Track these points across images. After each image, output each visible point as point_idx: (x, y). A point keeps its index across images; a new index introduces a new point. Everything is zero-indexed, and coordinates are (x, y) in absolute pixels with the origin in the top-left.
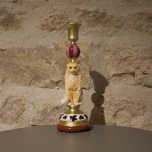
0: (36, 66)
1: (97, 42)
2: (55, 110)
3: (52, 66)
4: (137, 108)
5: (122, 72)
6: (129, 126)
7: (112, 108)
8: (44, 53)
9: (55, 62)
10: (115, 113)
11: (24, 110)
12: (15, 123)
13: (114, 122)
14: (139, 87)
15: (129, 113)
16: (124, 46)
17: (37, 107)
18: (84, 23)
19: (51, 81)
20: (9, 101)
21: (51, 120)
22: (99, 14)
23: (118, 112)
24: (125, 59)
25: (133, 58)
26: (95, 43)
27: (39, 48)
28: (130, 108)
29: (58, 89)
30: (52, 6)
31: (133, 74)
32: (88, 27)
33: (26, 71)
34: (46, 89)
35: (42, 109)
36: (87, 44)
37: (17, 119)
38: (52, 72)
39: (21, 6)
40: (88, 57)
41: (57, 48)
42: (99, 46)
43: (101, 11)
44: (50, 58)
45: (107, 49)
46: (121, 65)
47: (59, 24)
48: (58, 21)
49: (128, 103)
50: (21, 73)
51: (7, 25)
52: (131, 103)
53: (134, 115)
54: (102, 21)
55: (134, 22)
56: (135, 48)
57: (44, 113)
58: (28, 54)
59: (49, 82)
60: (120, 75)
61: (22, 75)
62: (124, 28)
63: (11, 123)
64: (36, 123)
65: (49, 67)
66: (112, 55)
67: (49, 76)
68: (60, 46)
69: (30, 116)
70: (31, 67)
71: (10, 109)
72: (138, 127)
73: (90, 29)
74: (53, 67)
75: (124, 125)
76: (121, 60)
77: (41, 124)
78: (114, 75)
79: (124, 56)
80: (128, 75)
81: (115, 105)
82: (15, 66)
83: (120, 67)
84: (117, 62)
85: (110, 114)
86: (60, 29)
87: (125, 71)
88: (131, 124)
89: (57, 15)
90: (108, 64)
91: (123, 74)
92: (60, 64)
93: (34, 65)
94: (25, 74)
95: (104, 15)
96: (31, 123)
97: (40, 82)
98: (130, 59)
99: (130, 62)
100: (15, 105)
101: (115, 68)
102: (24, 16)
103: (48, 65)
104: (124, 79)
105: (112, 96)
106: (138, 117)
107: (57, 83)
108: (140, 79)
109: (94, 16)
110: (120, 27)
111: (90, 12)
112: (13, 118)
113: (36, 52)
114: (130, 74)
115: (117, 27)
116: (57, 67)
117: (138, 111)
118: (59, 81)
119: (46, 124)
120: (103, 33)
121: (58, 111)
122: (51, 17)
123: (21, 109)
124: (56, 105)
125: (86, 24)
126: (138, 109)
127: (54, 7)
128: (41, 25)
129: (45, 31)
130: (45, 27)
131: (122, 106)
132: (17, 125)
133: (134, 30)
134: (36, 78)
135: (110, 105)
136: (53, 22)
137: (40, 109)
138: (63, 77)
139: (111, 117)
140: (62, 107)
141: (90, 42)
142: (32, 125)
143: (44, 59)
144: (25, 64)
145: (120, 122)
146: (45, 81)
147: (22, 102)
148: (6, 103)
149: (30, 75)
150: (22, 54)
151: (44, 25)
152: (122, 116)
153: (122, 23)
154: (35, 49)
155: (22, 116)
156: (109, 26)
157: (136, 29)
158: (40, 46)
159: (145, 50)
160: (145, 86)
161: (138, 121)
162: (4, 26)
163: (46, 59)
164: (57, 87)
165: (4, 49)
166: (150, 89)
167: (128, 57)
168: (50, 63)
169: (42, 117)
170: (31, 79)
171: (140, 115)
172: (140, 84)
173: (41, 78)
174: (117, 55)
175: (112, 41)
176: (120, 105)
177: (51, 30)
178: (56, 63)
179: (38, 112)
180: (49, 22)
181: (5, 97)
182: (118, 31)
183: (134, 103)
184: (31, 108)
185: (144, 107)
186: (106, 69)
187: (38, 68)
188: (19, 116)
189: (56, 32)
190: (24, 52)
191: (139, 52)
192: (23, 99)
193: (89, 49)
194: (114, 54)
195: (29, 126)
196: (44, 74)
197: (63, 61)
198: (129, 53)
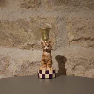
0: (17, 33)
1: (61, 16)
2: (31, 65)
3: (29, 33)
4: (89, 63)
5: (79, 38)
6: (83, 76)
7: (71, 63)
8: (23, 24)
9: (31, 30)
10: (73, 67)
11: (9, 65)
12: (3, 74)
13: (73, 74)
14: (90, 49)
15: (83, 67)
16: (80, 19)
17: (18, 62)
18: (52, 3)
19: (28, 44)
21: (28, 72)
23: (75, 66)
24: (81, 29)
25: (87, 28)
26: (59, 18)
27: (19, 21)
28: (85, 63)
29: (33, 50)
31: (86, 39)
32: (54, 6)
33: (11, 37)
34: (25, 50)
35: (22, 64)
36: (54, 17)
37: (4, 71)
38: (29, 38)
40: (54, 27)
41: (32, 21)
42: (62, 19)
45: (68, 21)
46: (78, 33)
47: (34, 3)
49: (83, 60)
50: (7, 39)
52: (85, 60)
53: (87, 68)
54: (64, 2)
55: (87, 2)
56: (88, 21)
57: (23, 67)
58: (12, 25)
59: (26, 45)
62: (80, 7)
64: (17, 74)
65: (27, 34)
66: (71, 25)
67: (27, 41)
68: (34, 19)
69: (13, 69)
70: (14, 34)
72: (90, 77)
73: (56, 7)
74: (30, 34)
75: (80, 75)
76: (78, 29)
77: (21, 75)
78: (73, 40)
79: (80, 27)
80: (83, 40)
81: (74, 61)
82: (2, 34)
83: (77, 34)
84: (75, 31)
85: (70, 68)
86: (35, 7)
87: (81, 37)
88: (85, 74)
90: (69, 32)
91: (79, 39)
92: (34, 32)
93: (16, 32)
94: (9, 39)
96: (14, 74)
97: (21, 45)
98: (84, 28)
99: (84, 31)
100: (2, 61)
101: (74, 35)
103: (26, 33)
104: (80, 43)
105: (71, 55)
106: (90, 70)
107: (32, 46)
110: (77, 6)
113: (17, 24)
114: (84, 39)
115: (75, 6)
116: (32, 34)
117: (90, 66)
118: (34, 45)
119: (24, 75)
120: (65, 10)
121: (33, 65)
123: (7, 64)
124: (31, 61)
125: (53, 3)
126: (90, 64)
128: (21, 4)
129: (24, 9)
130: (24, 6)
131: (79, 62)
132: (4, 75)
133: (87, 8)
134: (17, 42)
135: (70, 61)
136: (29, 2)
137: (20, 64)
138: (37, 42)
139: (71, 70)
140: (36, 63)
141: (56, 17)
142: (15, 76)
143: (23, 28)
144: (10, 32)
145: (77, 73)
146: (24, 45)
147: (8, 59)
149: (13, 40)
150: (7, 25)
151: (23, 4)
152: (78, 69)
153: (79, 3)
154: (17, 21)
155: (7, 69)
156: (69, 5)
157: (89, 7)
158: (20, 19)
161: (91, 73)
163: (25, 29)
164: (32, 49)
168: (27, 31)
169: (22, 70)
170: (14, 42)
171: (92, 69)
172: (91, 46)
174: (76, 26)
175: (71, 16)
176: (78, 61)
177: (28, 8)
178: (31, 32)
179: (19, 67)
180: (27, 2)
182: (76, 9)
183: (87, 60)
184: (14, 63)
186: (67, 36)
187: (19, 35)
188: (5, 69)
189: (32, 10)
190: (9, 24)
191: (91, 23)
192: (8, 57)
193: (55, 21)
194: (73, 25)
195: (13, 77)
196: (23, 39)
197: (37, 30)
198: (84, 24)
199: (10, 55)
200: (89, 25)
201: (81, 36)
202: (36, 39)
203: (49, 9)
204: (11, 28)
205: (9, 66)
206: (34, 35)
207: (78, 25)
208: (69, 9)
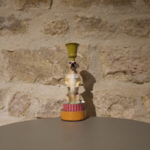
0: (40, 65)
1: (93, 44)
2: (57, 104)
3: (54, 65)
4: (129, 101)
6: (121, 118)
7: (107, 102)
8: (47, 54)
9: (57, 62)
10: (109, 106)
11: (30, 104)
12: (22, 115)
13: (109, 114)
14: (129, 84)
15: (121, 106)
16: (117, 48)
17: (41, 101)
18: (82, 28)
19: (54, 79)
20: (16, 96)
21: (54, 113)
22: (95, 20)
23: (112, 105)
24: (118, 60)
25: (125, 58)
26: (92, 46)
27: (43, 50)
28: (123, 101)
30: (54, 13)
31: (125, 72)
32: (85, 31)
33: (32, 70)
34: (50, 85)
35: (46, 104)
36: (85, 46)
37: (24, 112)
38: (55, 71)
40: (86, 58)
41: (59, 50)
42: (95, 48)
43: (97, 17)
44: (53, 59)
45: (102, 50)
46: (114, 65)
47: (61, 28)
48: (60, 26)
49: (121, 98)
50: (27, 72)
51: (15, 30)
52: (124, 98)
53: (126, 108)
54: (98, 26)
55: (125, 28)
56: (127, 50)
57: (48, 106)
58: (33, 55)
59: (51, 80)
60: (114, 73)
61: (28, 73)
62: (116, 33)
63: (19, 115)
66: (106, 55)
67: (52, 75)
68: (61, 48)
69: (35, 109)
70: (36, 66)
71: (18, 104)
72: (129, 118)
73: (87, 33)
74: (56, 66)
75: (117, 117)
76: (115, 60)
77: (45, 117)
78: (109, 74)
79: (117, 57)
80: (120, 73)
81: (110, 99)
82: (22, 66)
83: (114, 66)
84: (111, 62)
85: (106, 108)
86: (62, 33)
87: (118, 70)
88: (123, 115)
89: (58, 21)
90: (103, 63)
91: (116, 72)
92: (61, 64)
94: (30, 72)
95: (99, 21)
96: (36, 116)
97: (44, 80)
99: (122, 62)
100: (21, 100)
101: (110, 67)
102: (30, 22)
103: (51, 65)
104: (117, 77)
105: (107, 92)
106: (129, 109)
107: (59, 80)
109: (91, 22)
110: (113, 32)
111: (87, 19)
112: (20, 111)
113: (40, 53)
114: (122, 72)
115: (110, 31)
116: (59, 66)
117: (129, 104)
118: (61, 79)
119: (49, 116)
120: (98, 37)
121: (60, 105)
122: (53, 22)
123: (27, 104)
124: (58, 100)
125: (84, 28)
126: (130, 103)
127: (56, 14)
128: (45, 29)
129: (48, 35)
131: (116, 100)
132: (24, 117)
133: (125, 34)
134: (40, 76)
135: (105, 99)
136: (55, 27)
137: (44, 103)
138: (64, 75)
139: (106, 110)
140: (63, 101)
141: (87, 45)
142: (37, 118)
144: (31, 63)
145: (114, 114)
146: (48, 79)
147: (28, 97)
148: (14, 98)
149: (35, 73)
150: (28, 55)
151: (47, 30)
152: (115, 109)
153: (115, 28)
154: (40, 51)
155: (28, 109)
156: (103, 30)
157: (127, 33)
158: (44, 48)
159: (134, 51)
160: (135, 82)
161: (130, 113)
162: (12, 30)
163: (49, 60)
164: (58, 85)
165: (12, 50)
166: (139, 85)
167: (121, 58)
168: (52, 63)
169: (46, 111)
170: (36, 77)
171: (131, 108)
172: (131, 81)
173: (45, 76)
174: (111, 56)
175: (106, 44)
176: (115, 99)
177: (53, 34)
178: (57, 63)
179: (42, 106)
180: (52, 27)
181: (13, 93)
182: (111, 35)
183: (126, 98)
184: (36, 102)
185: (135, 100)
186: (101, 68)
187: (42, 67)
188: (25, 110)
189: (58, 36)
190: (30, 53)
191: (130, 53)
192: (29, 95)
193: (87, 50)
194: (109, 55)
195: (35, 119)
196: (47, 72)
197: (64, 61)
198: (121, 54)
199: (31, 92)
200: (128, 55)
201: (118, 68)
202: (64, 73)
203: (79, 36)
204: (32, 59)
205: (30, 106)
206: (62, 68)
207: (114, 55)
208: (104, 35)
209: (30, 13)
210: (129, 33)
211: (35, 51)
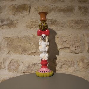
0: (24, 45)
4: (71, 63)
5: (64, 47)
8: (28, 39)
9: (33, 43)
11: (19, 66)
14: (71, 54)
15: (67, 66)
16: (65, 35)
17: (25, 64)
19: (31, 52)
20: (12, 62)
21: (32, 70)
22: (53, 21)
23: (62, 66)
24: (65, 42)
25: (69, 41)
27: (25, 37)
29: (35, 56)
30: (31, 16)
31: (69, 48)
33: (20, 48)
34: (29, 56)
35: (28, 65)
37: (16, 70)
38: (32, 48)
39: (16, 17)
41: (34, 37)
43: (54, 19)
44: (31, 42)
46: (63, 44)
48: (34, 24)
50: (17, 49)
51: (10, 26)
52: (68, 62)
53: (69, 67)
56: (70, 36)
57: (29, 67)
58: (20, 40)
60: (63, 49)
61: (18, 49)
62: (65, 27)
63: (13, 72)
64: (25, 71)
65: (31, 46)
67: (30, 50)
68: (35, 36)
69: (22, 68)
70: (22, 46)
71: (13, 65)
76: (64, 42)
78: (60, 49)
79: (65, 40)
80: (67, 48)
82: (14, 45)
84: (61, 43)
85: (59, 67)
86: (35, 27)
88: (68, 70)
89: (34, 21)
91: (64, 48)
92: (35, 44)
94: (19, 49)
95: (56, 21)
96: (23, 72)
97: (26, 53)
98: (68, 41)
99: (67, 43)
100: (15, 64)
101: (61, 46)
102: (18, 21)
103: (30, 45)
104: (65, 50)
105: (59, 59)
107: (34, 53)
108: (72, 50)
109: (51, 21)
111: (49, 20)
112: (14, 69)
113: (24, 39)
115: (61, 26)
117: (71, 65)
118: (35, 52)
121: (35, 66)
122: (31, 22)
124: (34, 63)
127: (32, 17)
128: (26, 26)
129: (28, 29)
130: (28, 27)
131: (64, 63)
132: (16, 72)
133: (69, 28)
134: (24, 51)
135: (59, 62)
136: (32, 24)
137: (26, 65)
138: (37, 50)
140: (37, 64)
144: (19, 44)
147: (18, 62)
148: (10, 63)
150: (17, 40)
151: (28, 26)
152: (64, 67)
153: (64, 24)
155: (18, 68)
156: (58, 26)
157: (70, 27)
158: (26, 36)
159: (74, 37)
160: (74, 53)
162: (8, 26)
163: (29, 42)
165: (9, 37)
166: (76, 54)
168: (31, 44)
169: (28, 69)
170: (22, 51)
171: (72, 67)
172: (72, 52)
173: (27, 51)
175: (59, 33)
178: (33, 44)
179: (26, 67)
180: (30, 24)
181: (10, 60)
182: (62, 28)
183: (70, 61)
184: (22, 65)
185: (74, 63)
189: (33, 29)
191: (72, 38)
194: (60, 39)
196: (28, 49)
197: (37, 43)
198: (67, 38)
199: (19, 59)
200: (70, 39)
202: (37, 49)
204: (20, 42)
206: (35, 46)
207: (63, 39)
208: (58, 29)
209: (18, 16)
210: (71, 27)
211: (21, 37)
